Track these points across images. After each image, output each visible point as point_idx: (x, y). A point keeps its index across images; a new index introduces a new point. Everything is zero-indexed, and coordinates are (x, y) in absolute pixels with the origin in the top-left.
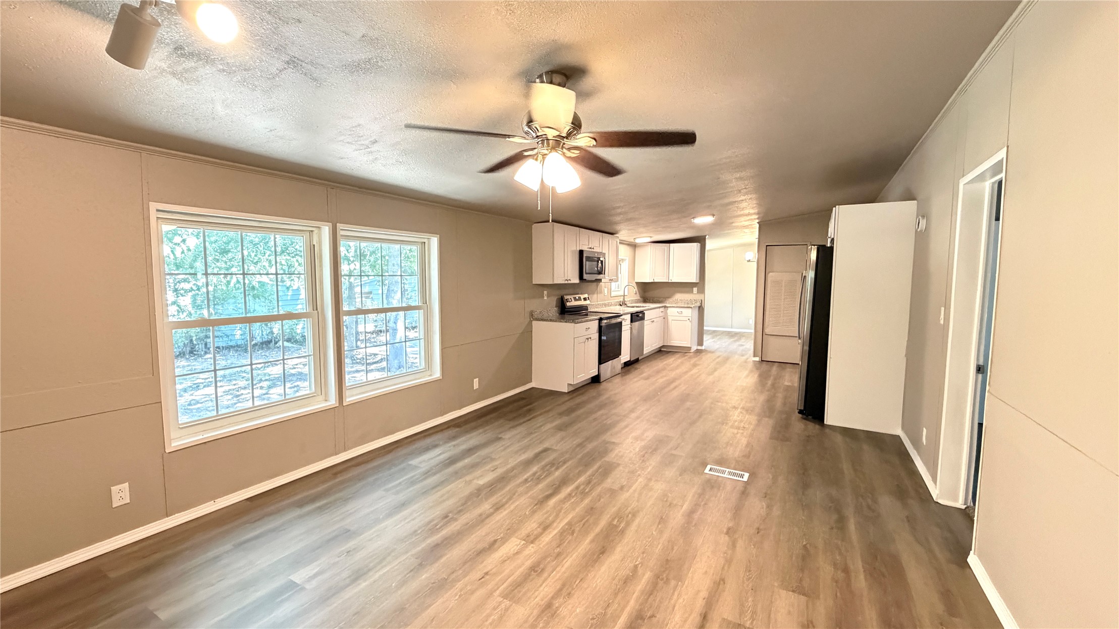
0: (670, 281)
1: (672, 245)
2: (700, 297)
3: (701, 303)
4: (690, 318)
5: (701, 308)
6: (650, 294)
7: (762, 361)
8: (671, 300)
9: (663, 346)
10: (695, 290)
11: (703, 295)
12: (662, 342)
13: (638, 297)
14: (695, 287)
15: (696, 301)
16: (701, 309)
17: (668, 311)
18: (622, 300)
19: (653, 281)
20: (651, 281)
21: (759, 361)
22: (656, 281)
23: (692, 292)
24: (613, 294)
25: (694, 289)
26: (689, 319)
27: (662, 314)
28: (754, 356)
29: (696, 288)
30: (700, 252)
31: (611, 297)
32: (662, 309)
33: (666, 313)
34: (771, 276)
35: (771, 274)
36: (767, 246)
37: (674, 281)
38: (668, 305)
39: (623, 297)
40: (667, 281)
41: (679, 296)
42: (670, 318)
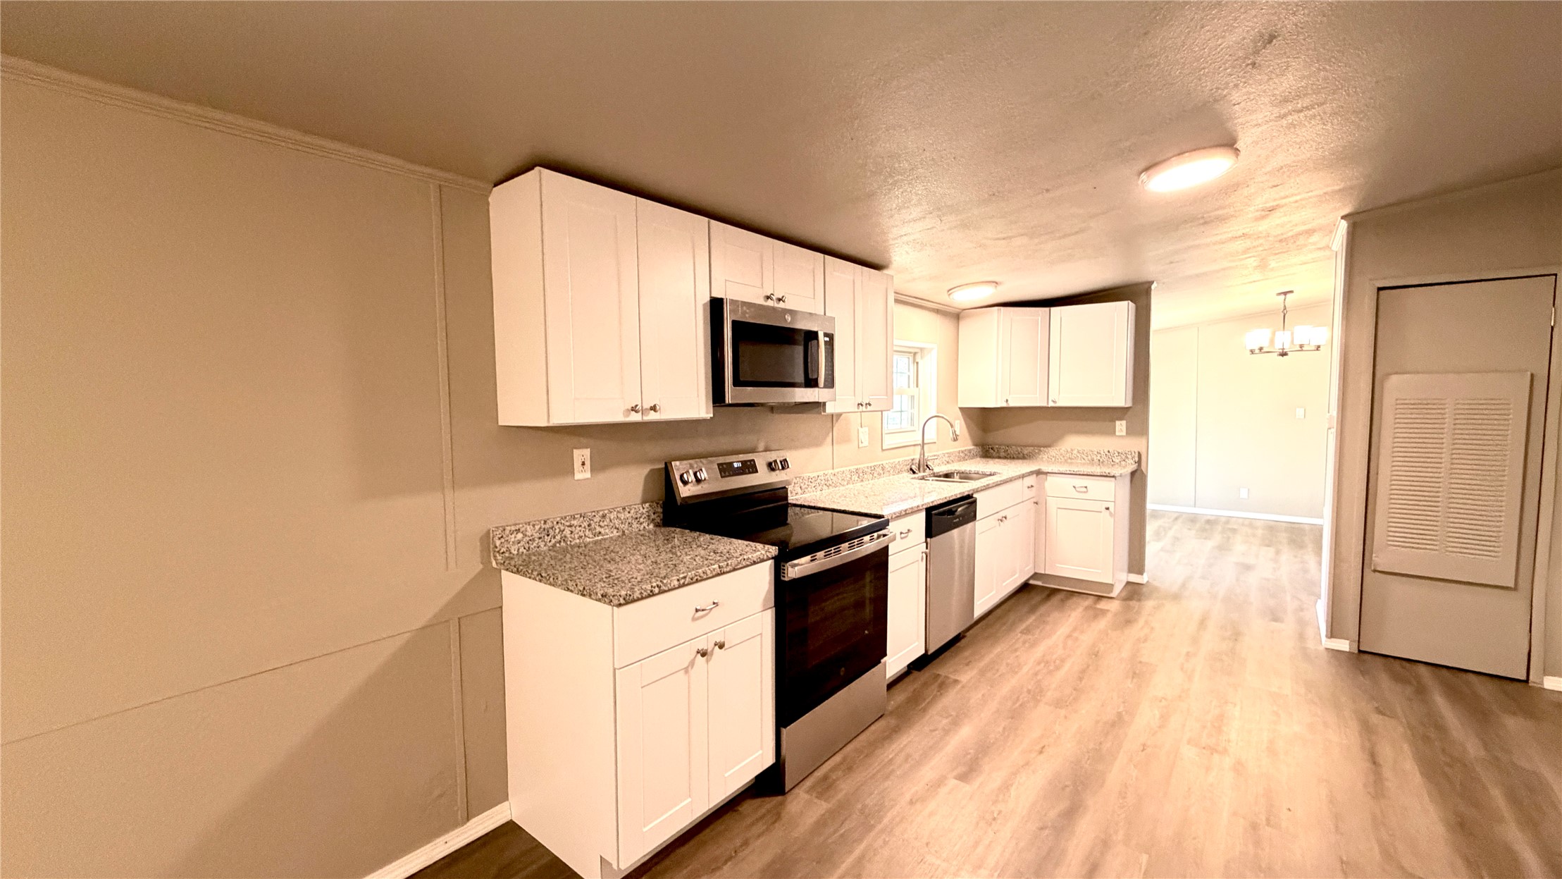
0: (1051, 404)
1: (1056, 311)
2: (1134, 444)
3: (1139, 462)
4: (1111, 506)
5: (1137, 475)
6: (998, 437)
7: (1360, 651)
8: (1052, 452)
9: (1036, 576)
10: (1121, 426)
11: (1144, 441)
12: (1031, 565)
13: (966, 444)
14: (1121, 419)
15: (1124, 456)
16: (1138, 478)
17: (1047, 484)
18: (917, 457)
19: (1004, 405)
20: (1000, 404)
21: (1350, 653)
22: (1012, 404)
23: (1112, 432)
24: (889, 441)
25: (1118, 423)
26: (1107, 509)
27: (1030, 494)
28: (1332, 634)
29: (1124, 423)
30: (1133, 326)
31: (883, 450)
32: (1031, 480)
33: (1042, 488)
34: (1394, 387)
35: (1394, 380)
36: (1380, 289)
37: (1063, 402)
38: (1045, 468)
39: (919, 448)
40: (1044, 404)
41: (1075, 443)
42: (1052, 504)
